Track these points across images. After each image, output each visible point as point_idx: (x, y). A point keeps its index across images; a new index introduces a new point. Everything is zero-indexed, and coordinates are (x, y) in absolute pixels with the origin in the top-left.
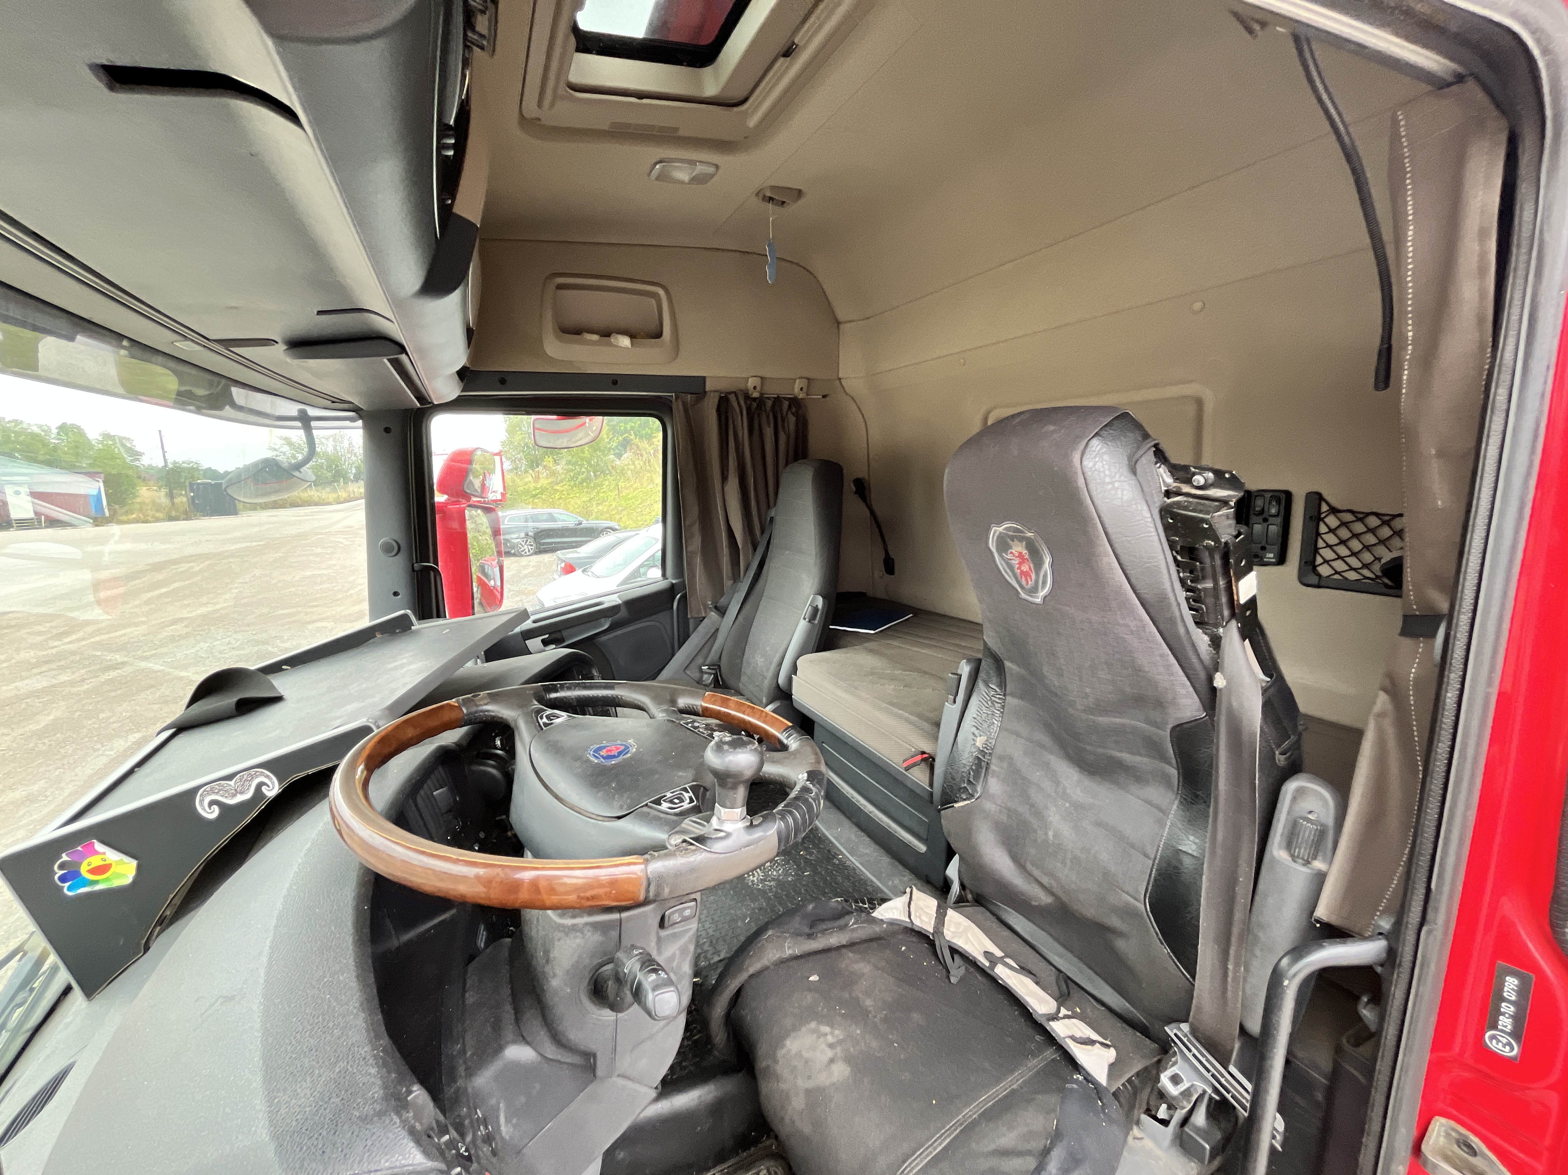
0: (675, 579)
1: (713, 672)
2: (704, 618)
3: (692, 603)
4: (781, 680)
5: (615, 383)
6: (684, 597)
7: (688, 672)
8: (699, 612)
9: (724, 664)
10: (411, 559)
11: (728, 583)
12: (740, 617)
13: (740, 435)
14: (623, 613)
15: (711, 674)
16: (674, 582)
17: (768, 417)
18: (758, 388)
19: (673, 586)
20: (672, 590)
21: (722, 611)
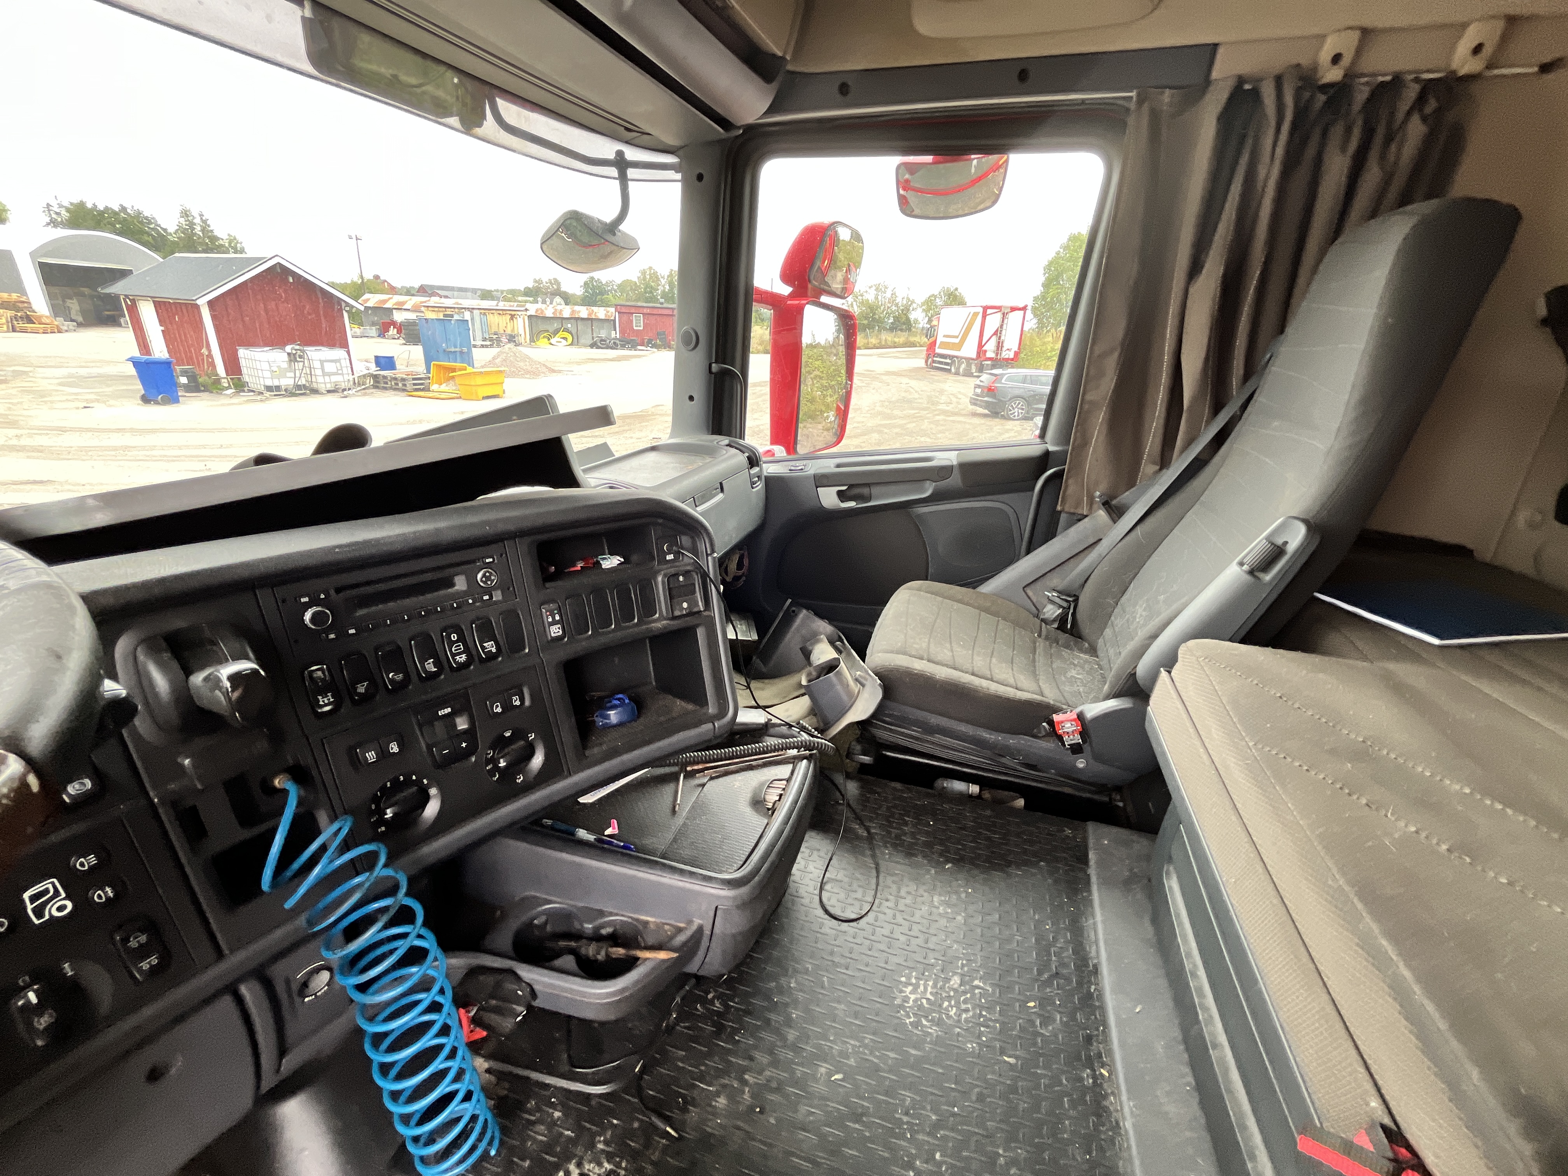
0: (1058, 444)
1: (1065, 604)
2: (1086, 516)
3: (1071, 487)
4: (1142, 669)
5: (1023, 76)
6: (1059, 475)
7: (1030, 593)
8: (1079, 503)
9: (1084, 599)
10: (710, 357)
11: (1147, 468)
12: (1138, 529)
13: (1262, 172)
14: (955, 481)
15: (1060, 606)
16: (1051, 448)
17: (1348, 130)
18: (1346, 61)
19: (1047, 453)
20: (1044, 460)
21: (1116, 512)
